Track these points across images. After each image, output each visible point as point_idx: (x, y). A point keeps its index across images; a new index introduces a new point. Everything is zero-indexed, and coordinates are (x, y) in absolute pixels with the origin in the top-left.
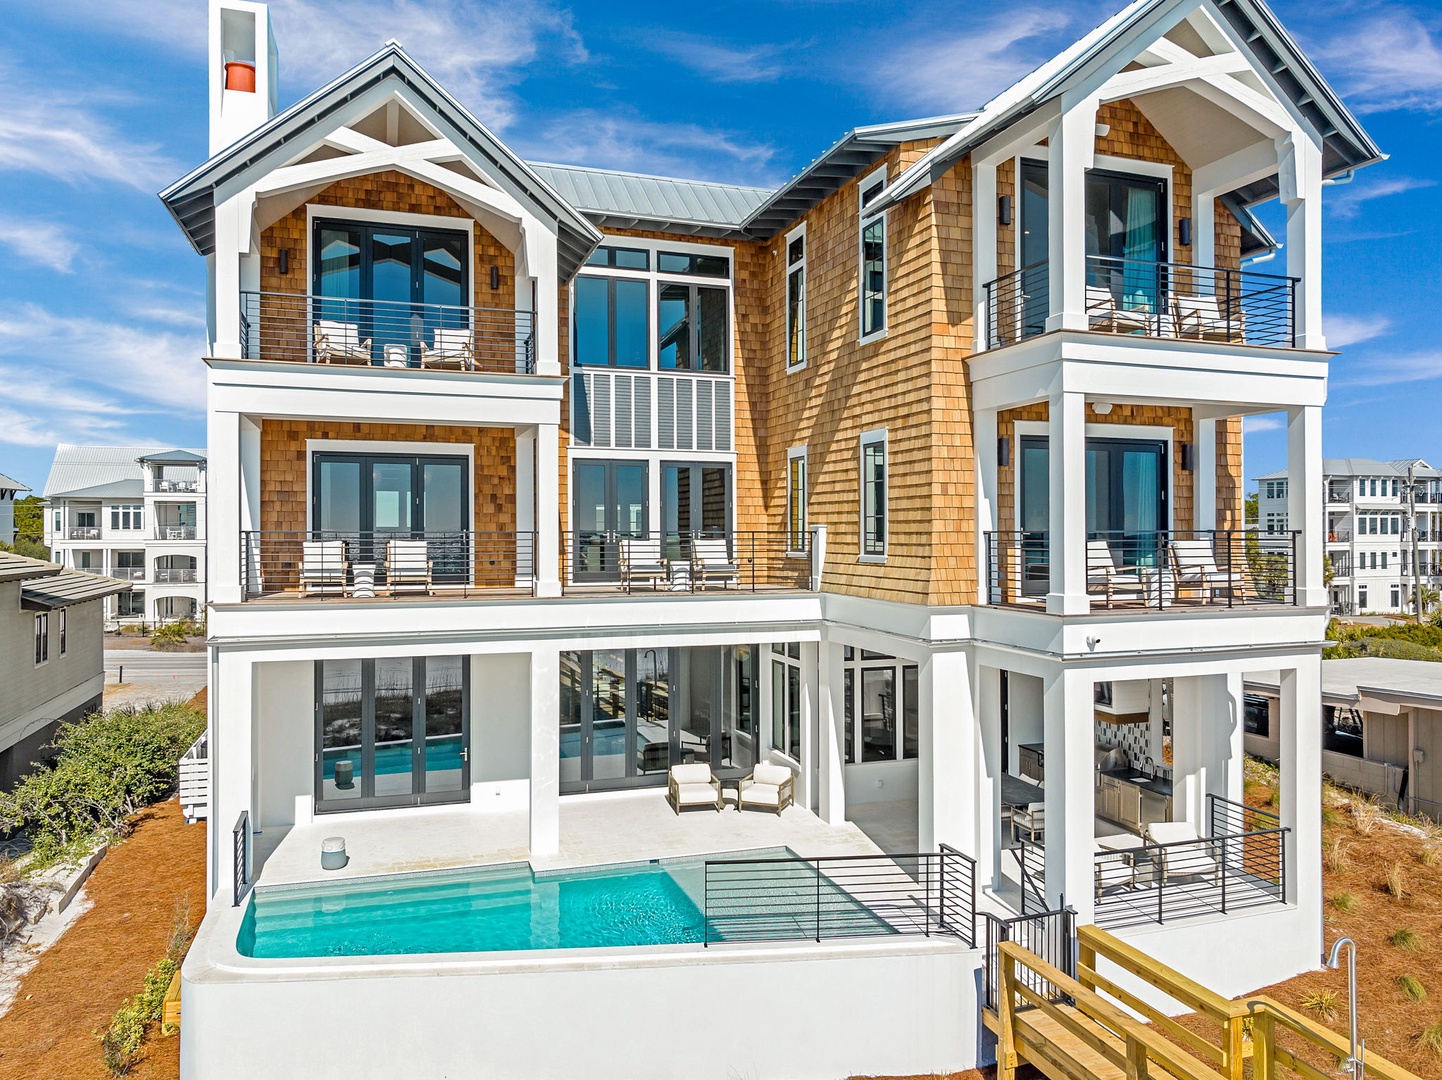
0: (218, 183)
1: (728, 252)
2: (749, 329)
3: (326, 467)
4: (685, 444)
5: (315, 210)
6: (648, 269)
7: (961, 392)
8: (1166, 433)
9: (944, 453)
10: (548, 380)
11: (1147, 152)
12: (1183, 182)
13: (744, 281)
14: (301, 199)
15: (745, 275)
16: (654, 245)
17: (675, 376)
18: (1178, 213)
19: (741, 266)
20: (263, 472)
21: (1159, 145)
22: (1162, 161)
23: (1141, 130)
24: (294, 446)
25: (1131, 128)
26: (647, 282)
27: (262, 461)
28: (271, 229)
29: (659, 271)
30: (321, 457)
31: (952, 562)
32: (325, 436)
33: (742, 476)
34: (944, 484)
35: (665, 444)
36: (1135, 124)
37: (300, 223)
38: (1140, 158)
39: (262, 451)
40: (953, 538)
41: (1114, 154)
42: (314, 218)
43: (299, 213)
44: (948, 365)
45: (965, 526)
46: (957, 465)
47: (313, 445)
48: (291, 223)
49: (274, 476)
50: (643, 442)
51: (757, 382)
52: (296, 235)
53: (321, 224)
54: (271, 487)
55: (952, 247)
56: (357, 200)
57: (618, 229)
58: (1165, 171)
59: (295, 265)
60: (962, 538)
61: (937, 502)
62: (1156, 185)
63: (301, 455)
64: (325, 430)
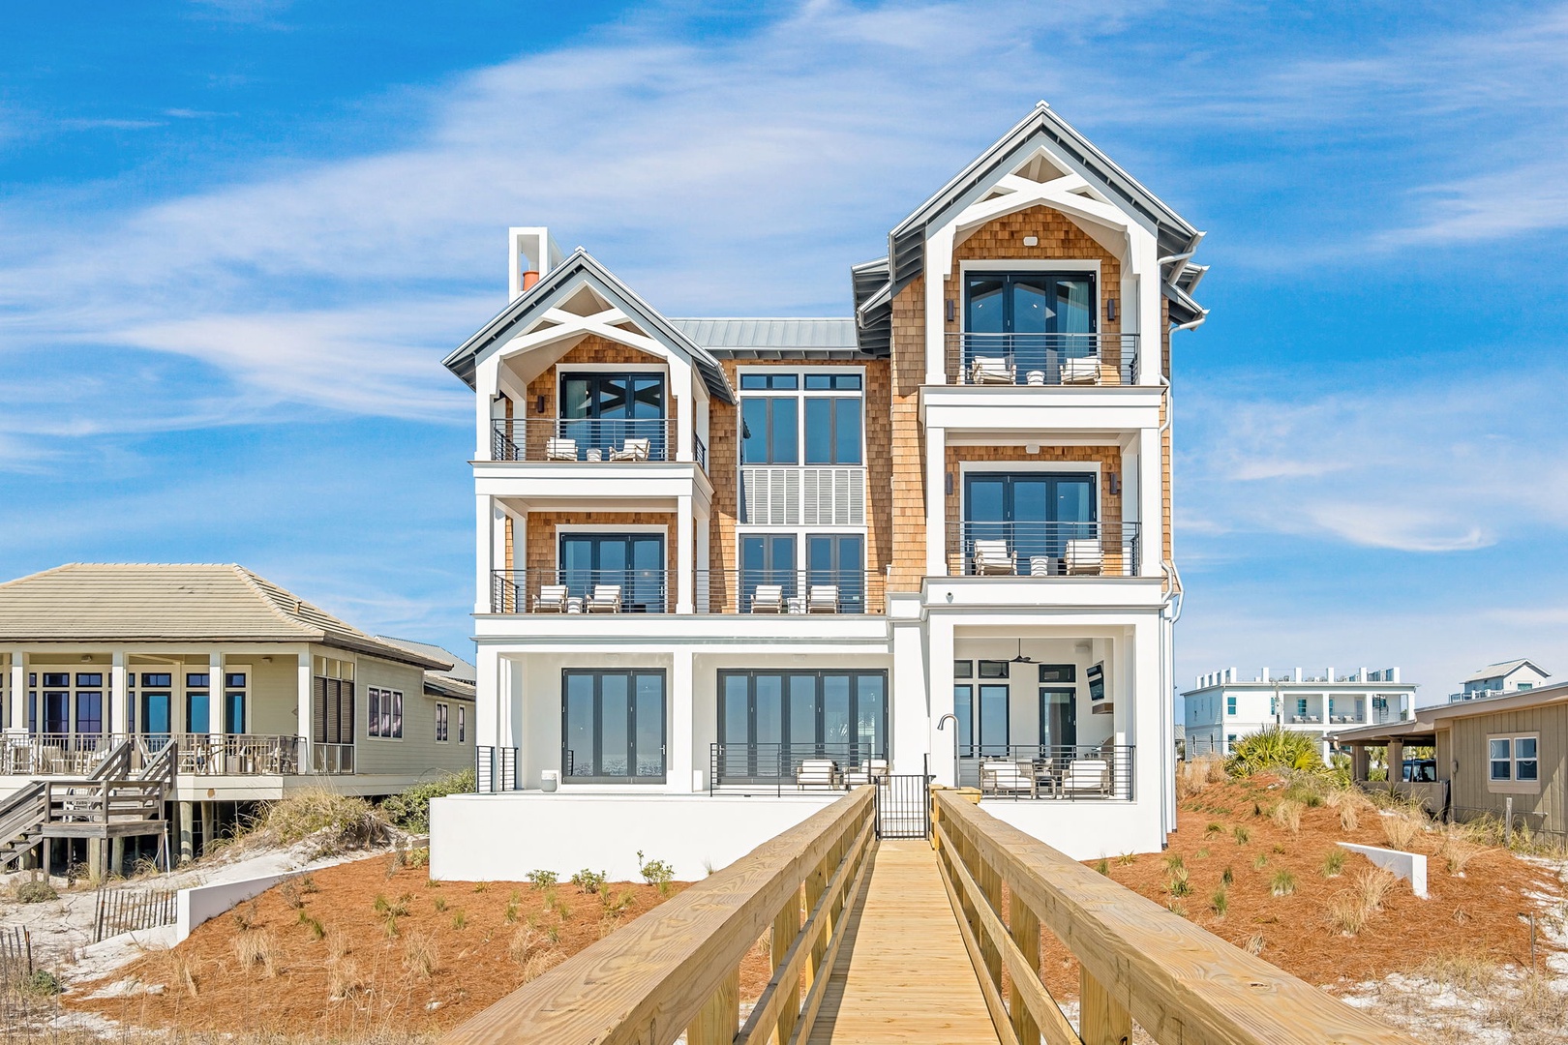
0: (477, 351)
1: (861, 370)
2: (878, 429)
3: (570, 545)
4: (826, 521)
5: (561, 368)
6: (797, 389)
7: (916, 443)
8: (1095, 466)
10: (684, 465)
11: (1077, 252)
12: (1112, 271)
13: (875, 391)
14: (551, 359)
15: (875, 386)
16: (801, 370)
17: (818, 469)
18: (1107, 296)
19: (872, 379)
20: (528, 547)
21: (1089, 244)
22: (1091, 258)
23: (1071, 236)
24: (548, 530)
25: (1062, 235)
26: (796, 398)
27: (528, 540)
28: (534, 383)
29: (806, 389)
30: (566, 537)
32: (568, 522)
33: (873, 544)
34: (903, 509)
35: (810, 518)
36: (1067, 232)
37: (553, 377)
38: (1070, 258)
39: (528, 533)
40: (910, 546)
41: (1046, 258)
42: (561, 373)
43: (551, 370)
44: (903, 425)
45: (919, 538)
46: (913, 495)
47: (561, 528)
48: (546, 378)
49: (535, 550)
50: (794, 522)
51: (886, 470)
52: (549, 386)
53: (566, 376)
54: (533, 558)
55: (909, 341)
56: (589, 358)
57: (774, 361)
58: (1094, 265)
59: (549, 408)
60: (917, 546)
61: (897, 521)
62: (1087, 278)
63: (552, 535)
64: (568, 518)
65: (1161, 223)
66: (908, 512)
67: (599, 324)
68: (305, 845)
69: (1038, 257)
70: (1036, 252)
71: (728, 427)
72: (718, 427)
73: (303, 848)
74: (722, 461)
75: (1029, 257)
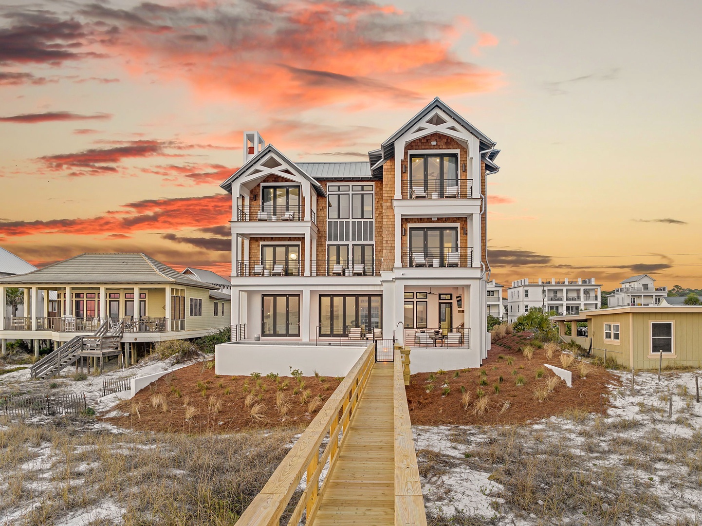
0: (232, 182)
1: (373, 183)
4: (360, 239)
5: (262, 184)
6: (349, 191)
7: (391, 217)
8: (458, 225)
9: (387, 233)
10: (307, 222)
11: (451, 147)
12: (464, 153)
13: (378, 192)
14: (259, 181)
15: (378, 190)
16: (351, 184)
18: (462, 162)
19: (377, 187)
20: (250, 250)
21: (455, 144)
22: (456, 149)
23: (449, 141)
24: (257, 243)
25: (446, 141)
26: (349, 194)
27: (250, 247)
28: (252, 190)
29: (352, 191)
30: (263, 246)
31: (389, 261)
32: (264, 241)
33: (377, 248)
34: (387, 241)
35: (354, 239)
36: (447, 139)
37: (259, 188)
38: (449, 149)
39: (250, 245)
40: (389, 254)
41: (440, 149)
42: (262, 186)
43: (259, 185)
44: (387, 210)
45: (392, 251)
46: (390, 236)
47: (261, 243)
48: (257, 188)
49: (252, 251)
50: (348, 239)
52: (258, 190)
53: (264, 187)
54: (252, 254)
55: (389, 180)
57: (341, 181)
58: (457, 151)
59: (258, 198)
60: (391, 255)
61: (385, 245)
62: (455, 156)
63: (259, 246)
64: (264, 239)
65: (480, 139)
66: (389, 242)
67: (276, 171)
68: (170, 360)
69: (437, 149)
70: (436, 147)
71: (323, 205)
72: (320, 205)
73: (169, 361)
74: (321, 218)
75: (433, 149)
